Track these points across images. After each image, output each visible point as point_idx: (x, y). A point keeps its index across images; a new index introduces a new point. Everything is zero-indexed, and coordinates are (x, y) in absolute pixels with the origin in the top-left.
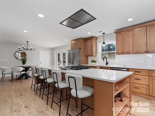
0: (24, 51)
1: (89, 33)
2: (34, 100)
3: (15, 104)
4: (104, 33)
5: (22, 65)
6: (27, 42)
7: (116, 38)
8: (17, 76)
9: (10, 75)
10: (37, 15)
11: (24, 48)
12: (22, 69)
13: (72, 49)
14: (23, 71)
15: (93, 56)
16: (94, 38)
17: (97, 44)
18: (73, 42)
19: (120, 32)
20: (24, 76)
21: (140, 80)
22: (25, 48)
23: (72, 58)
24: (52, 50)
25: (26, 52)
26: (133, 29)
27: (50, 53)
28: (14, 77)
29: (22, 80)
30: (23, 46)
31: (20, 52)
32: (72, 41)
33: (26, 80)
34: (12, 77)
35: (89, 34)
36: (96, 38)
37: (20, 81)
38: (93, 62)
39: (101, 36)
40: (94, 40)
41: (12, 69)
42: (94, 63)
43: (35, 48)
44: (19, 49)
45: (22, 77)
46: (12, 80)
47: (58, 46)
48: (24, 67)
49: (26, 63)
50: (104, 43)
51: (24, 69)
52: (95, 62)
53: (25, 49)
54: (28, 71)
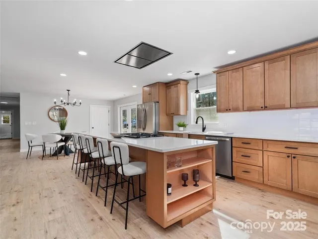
0: (63, 106)
1: (170, 74)
2: (73, 185)
3: (46, 189)
4: (197, 74)
5: (59, 131)
6: (68, 91)
7: (217, 83)
8: (52, 150)
9: (41, 149)
10: (77, 52)
11: (62, 102)
12: (59, 138)
13: (144, 103)
14: (61, 141)
15: (180, 115)
16: (181, 83)
17: (188, 92)
18: (147, 89)
19: (222, 72)
20: (63, 150)
21: (249, 157)
22: (64, 101)
23: (142, 119)
24: (114, 103)
25: (67, 107)
26: (242, 67)
27: (110, 110)
28: (48, 152)
29: (59, 158)
30: (62, 99)
31: (57, 108)
32: (145, 88)
33: (66, 157)
34: (44, 150)
35: (170, 76)
36: (187, 82)
37: (55, 158)
38: (180, 126)
39: (193, 79)
40: (182, 86)
41: (44, 137)
42: (181, 129)
43: (80, 101)
44: (55, 103)
45: (60, 153)
46: (43, 156)
47: (124, 96)
48: (62, 135)
49: (66, 128)
50: (197, 91)
51: (63, 138)
52: (184, 126)
53: (64, 104)
54: (70, 143)
